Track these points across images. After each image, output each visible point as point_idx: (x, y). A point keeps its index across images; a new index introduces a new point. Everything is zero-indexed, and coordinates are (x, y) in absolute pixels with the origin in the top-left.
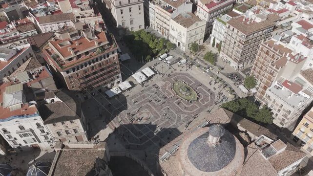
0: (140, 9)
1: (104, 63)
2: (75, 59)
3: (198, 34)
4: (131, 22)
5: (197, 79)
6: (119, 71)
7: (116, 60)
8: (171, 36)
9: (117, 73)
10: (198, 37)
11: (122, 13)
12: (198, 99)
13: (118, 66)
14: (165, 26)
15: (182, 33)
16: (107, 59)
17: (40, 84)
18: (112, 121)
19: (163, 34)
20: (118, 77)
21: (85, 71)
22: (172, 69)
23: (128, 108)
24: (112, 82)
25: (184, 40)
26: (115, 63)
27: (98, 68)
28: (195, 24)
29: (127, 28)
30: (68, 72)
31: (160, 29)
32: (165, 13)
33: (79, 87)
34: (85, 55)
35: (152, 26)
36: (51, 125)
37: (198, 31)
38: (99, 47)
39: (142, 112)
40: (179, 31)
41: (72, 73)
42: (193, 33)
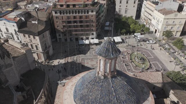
0: (135, 3)
1: (84, 17)
2: (65, 7)
3: (175, 25)
4: (126, 11)
5: (157, 56)
6: (94, 29)
7: (94, 19)
8: (152, 24)
9: (92, 30)
10: (175, 29)
11: (121, 3)
12: (148, 69)
13: (94, 24)
14: (150, 17)
15: (160, 21)
16: (86, 14)
17: (36, 14)
18: (69, 58)
19: (147, 24)
20: (93, 34)
21: (68, 18)
22: (139, 44)
23: (86, 55)
24: (87, 36)
25: (160, 27)
26: (92, 21)
27: (78, 20)
28: (174, 14)
29: (121, 15)
30: (56, 13)
31: (146, 20)
32: (152, 6)
33: (62, 28)
34: (72, 7)
35: (141, 20)
36: (22, 34)
37: (177, 22)
38: (84, 4)
39: (94, 60)
40: (158, 19)
41: (59, 14)
42: (170, 22)
